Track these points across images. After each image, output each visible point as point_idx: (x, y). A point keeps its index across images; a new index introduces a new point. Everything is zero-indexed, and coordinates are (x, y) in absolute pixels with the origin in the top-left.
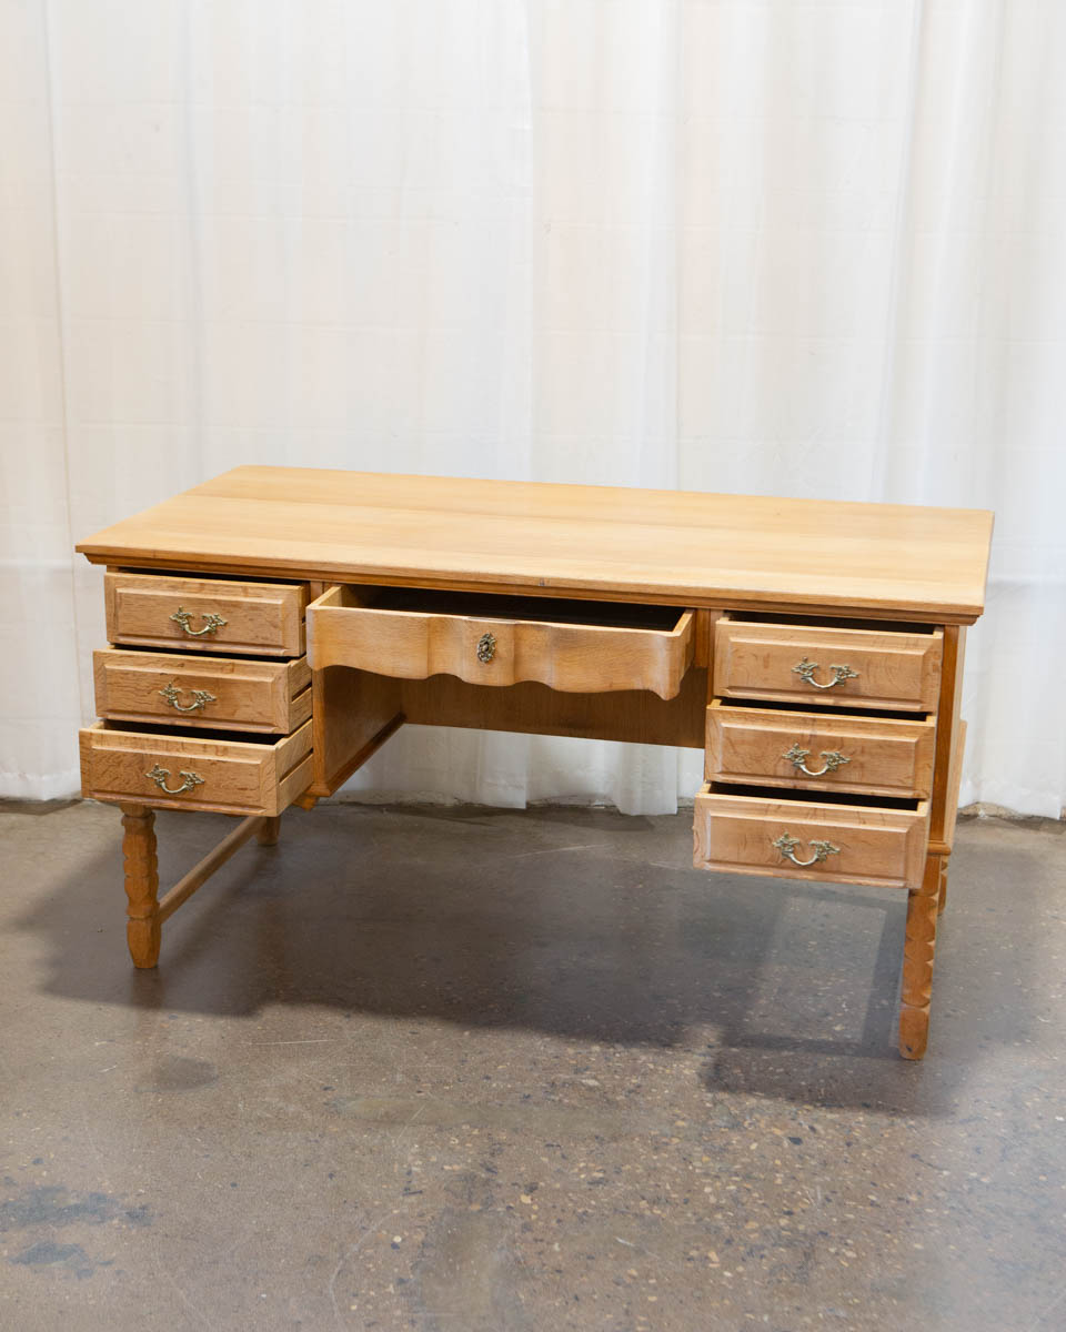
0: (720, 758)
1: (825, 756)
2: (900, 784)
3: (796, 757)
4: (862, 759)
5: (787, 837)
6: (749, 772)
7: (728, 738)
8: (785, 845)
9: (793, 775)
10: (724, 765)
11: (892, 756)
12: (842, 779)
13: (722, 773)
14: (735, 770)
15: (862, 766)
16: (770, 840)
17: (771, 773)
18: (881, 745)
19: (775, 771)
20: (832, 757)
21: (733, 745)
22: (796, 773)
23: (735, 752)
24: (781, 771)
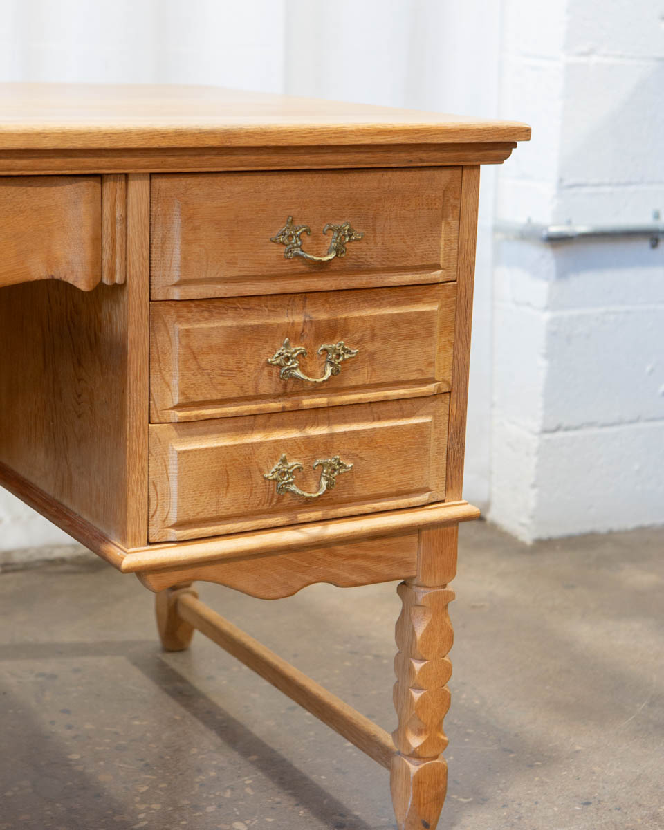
0: (175, 383)
1: (325, 350)
2: (419, 376)
3: (288, 359)
4: (370, 347)
5: (284, 461)
6: (219, 397)
7: (188, 347)
8: (284, 474)
9: (280, 390)
10: (182, 393)
11: (409, 337)
12: (346, 383)
13: (179, 407)
14: (200, 398)
15: (372, 356)
16: (261, 471)
17: (251, 393)
18: (395, 321)
19: (256, 387)
20: (335, 350)
21: (195, 358)
22: (285, 386)
23: (199, 368)
24: (266, 387)
